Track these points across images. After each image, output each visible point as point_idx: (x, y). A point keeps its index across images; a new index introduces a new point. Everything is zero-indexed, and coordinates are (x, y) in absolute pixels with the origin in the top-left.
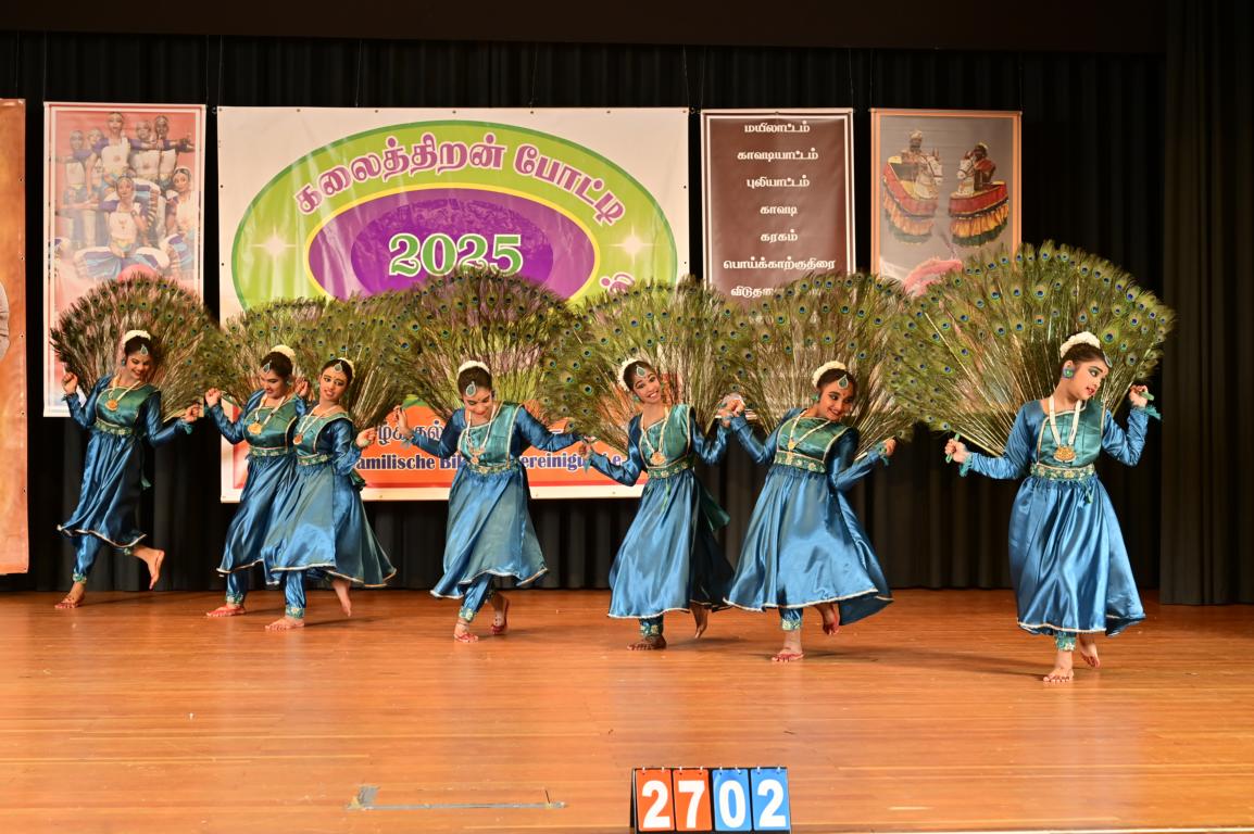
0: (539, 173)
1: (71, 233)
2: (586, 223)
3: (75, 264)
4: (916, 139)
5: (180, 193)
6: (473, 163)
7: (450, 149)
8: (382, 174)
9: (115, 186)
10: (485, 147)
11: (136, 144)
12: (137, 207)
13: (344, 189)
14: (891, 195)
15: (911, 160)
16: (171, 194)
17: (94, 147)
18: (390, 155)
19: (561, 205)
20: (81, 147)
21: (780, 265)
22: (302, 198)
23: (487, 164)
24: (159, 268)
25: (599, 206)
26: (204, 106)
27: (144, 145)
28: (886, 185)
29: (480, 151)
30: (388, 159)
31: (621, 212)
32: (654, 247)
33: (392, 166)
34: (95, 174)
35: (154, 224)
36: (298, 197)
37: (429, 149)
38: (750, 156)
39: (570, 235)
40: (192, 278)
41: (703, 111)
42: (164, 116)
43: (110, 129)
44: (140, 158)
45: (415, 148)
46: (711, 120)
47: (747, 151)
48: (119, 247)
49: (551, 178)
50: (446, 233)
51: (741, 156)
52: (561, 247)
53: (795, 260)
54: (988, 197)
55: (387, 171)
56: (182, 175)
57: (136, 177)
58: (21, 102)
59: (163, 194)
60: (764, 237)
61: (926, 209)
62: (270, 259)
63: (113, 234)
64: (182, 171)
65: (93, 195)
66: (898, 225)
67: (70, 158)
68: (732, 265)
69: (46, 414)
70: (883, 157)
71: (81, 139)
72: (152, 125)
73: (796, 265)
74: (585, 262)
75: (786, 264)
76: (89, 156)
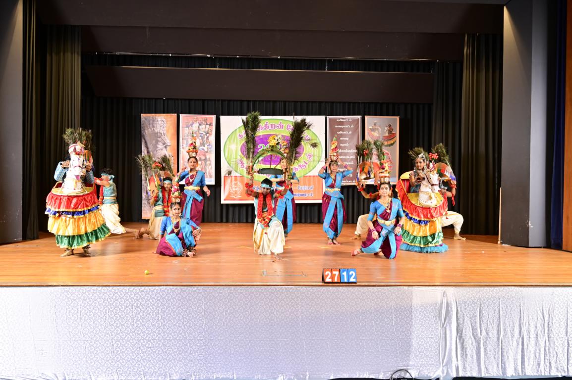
4: (375, 123)
5: (210, 135)
6: (277, 128)
7: (272, 125)
9: (196, 133)
11: (200, 124)
12: (200, 138)
15: (374, 127)
16: (208, 135)
17: (191, 124)
20: (188, 124)
21: (344, 151)
22: (239, 136)
23: (280, 128)
24: (205, 151)
26: (215, 116)
27: (202, 124)
28: (368, 133)
29: (279, 125)
34: (191, 130)
35: (204, 141)
37: (267, 126)
38: (338, 126)
40: (212, 153)
41: (328, 117)
42: (206, 117)
43: (194, 120)
44: (201, 127)
46: (329, 119)
51: (336, 126)
54: (391, 136)
56: (210, 131)
57: (200, 131)
58: (176, 114)
60: (341, 145)
61: (377, 138)
62: (232, 150)
64: (211, 129)
67: (185, 126)
70: (368, 127)
71: (188, 122)
72: (204, 120)
73: (349, 151)
74: (302, 150)
75: (346, 151)
76: (189, 126)
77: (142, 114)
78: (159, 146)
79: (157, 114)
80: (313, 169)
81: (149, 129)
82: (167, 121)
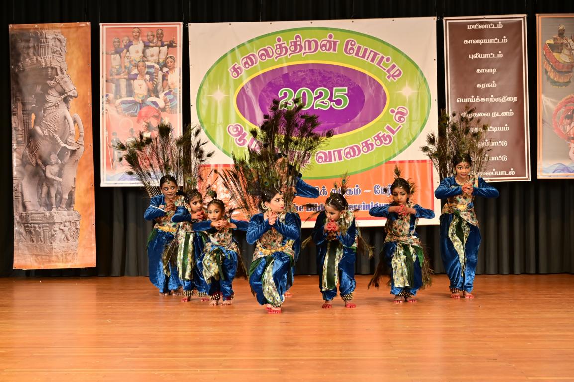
0: (357, 54)
1: (114, 91)
2: (381, 80)
3: (116, 107)
4: (561, 30)
5: (170, 69)
6: (322, 50)
7: (310, 42)
8: (274, 57)
9: (136, 66)
10: (328, 41)
11: (147, 44)
12: (147, 77)
13: (254, 65)
14: (547, 60)
15: (559, 42)
16: (165, 69)
17: (125, 46)
18: (278, 47)
19: (369, 71)
20: (119, 46)
21: (487, 100)
22: (233, 70)
23: (329, 50)
24: (159, 108)
25: (388, 71)
26: (181, 23)
27: (151, 44)
28: (544, 55)
29: (325, 43)
30: (277, 49)
31: (401, 74)
32: (418, 93)
33: (279, 52)
34: (126, 60)
35: (157, 85)
36: (230, 70)
37: (299, 43)
38: (470, 42)
39: (373, 87)
40: (176, 113)
41: (444, 18)
42: (161, 29)
43: (134, 37)
44: (149, 51)
45: (291, 42)
46: (449, 23)
47: (468, 39)
48: (139, 98)
49: (363, 56)
50: (308, 87)
51: (466, 42)
52: (368, 93)
53: (495, 97)
55: (277, 55)
56: (169, 60)
57: (147, 61)
58: (88, 24)
59: (161, 70)
60: (479, 85)
61: (567, 68)
62: (216, 102)
63: (135, 91)
64: (171, 57)
65: (125, 71)
66: (552, 77)
67: (113, 52)
68: (461, 101)
69: (102, 185)
70: (544, 40)
71: (119, 42)
72: (155, 34)
73: (496, 100)
74: (382, 101)
75: (491, 100)
76: (123, 51)
77: (11, 26)
78: (49, 98)
79: (46, 25)
80: (409, 144)
81: (27, 60)
82: (68, 41)
